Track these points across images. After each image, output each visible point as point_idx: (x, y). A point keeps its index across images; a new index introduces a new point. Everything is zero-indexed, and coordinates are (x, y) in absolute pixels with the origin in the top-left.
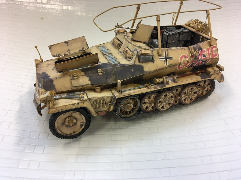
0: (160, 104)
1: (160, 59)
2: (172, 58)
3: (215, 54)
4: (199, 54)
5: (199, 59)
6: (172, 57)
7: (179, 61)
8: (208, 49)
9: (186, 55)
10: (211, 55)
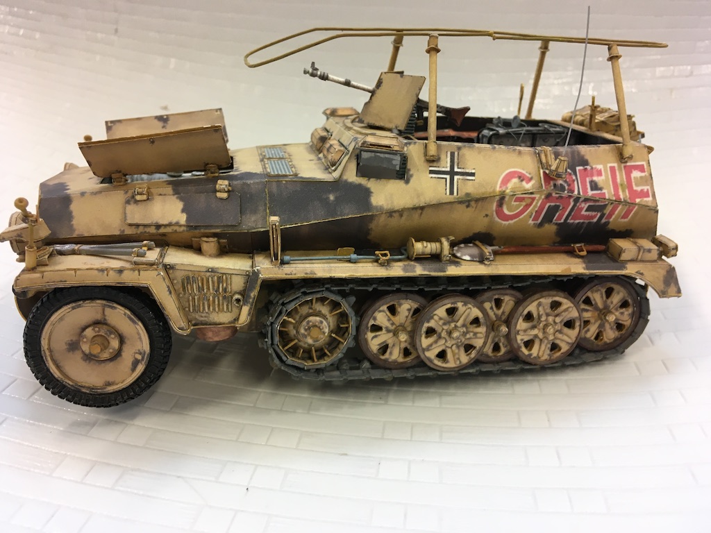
0: (431, 340)
1: (431, 172)
2: (473, 174)
3: (642, 190)
4: (574, 178)
5: (573, 191)
6: (473, 171)
7: (498, 189)
8: (612, 169)
9: (524, 172)
10: (623, 191)
